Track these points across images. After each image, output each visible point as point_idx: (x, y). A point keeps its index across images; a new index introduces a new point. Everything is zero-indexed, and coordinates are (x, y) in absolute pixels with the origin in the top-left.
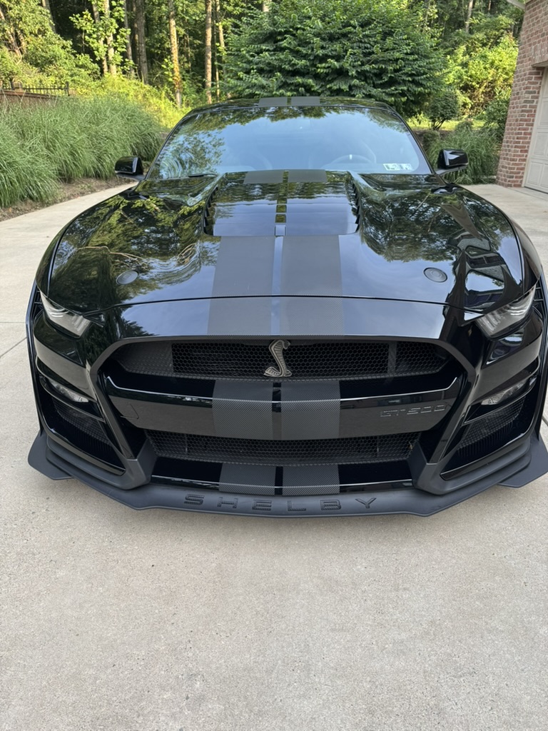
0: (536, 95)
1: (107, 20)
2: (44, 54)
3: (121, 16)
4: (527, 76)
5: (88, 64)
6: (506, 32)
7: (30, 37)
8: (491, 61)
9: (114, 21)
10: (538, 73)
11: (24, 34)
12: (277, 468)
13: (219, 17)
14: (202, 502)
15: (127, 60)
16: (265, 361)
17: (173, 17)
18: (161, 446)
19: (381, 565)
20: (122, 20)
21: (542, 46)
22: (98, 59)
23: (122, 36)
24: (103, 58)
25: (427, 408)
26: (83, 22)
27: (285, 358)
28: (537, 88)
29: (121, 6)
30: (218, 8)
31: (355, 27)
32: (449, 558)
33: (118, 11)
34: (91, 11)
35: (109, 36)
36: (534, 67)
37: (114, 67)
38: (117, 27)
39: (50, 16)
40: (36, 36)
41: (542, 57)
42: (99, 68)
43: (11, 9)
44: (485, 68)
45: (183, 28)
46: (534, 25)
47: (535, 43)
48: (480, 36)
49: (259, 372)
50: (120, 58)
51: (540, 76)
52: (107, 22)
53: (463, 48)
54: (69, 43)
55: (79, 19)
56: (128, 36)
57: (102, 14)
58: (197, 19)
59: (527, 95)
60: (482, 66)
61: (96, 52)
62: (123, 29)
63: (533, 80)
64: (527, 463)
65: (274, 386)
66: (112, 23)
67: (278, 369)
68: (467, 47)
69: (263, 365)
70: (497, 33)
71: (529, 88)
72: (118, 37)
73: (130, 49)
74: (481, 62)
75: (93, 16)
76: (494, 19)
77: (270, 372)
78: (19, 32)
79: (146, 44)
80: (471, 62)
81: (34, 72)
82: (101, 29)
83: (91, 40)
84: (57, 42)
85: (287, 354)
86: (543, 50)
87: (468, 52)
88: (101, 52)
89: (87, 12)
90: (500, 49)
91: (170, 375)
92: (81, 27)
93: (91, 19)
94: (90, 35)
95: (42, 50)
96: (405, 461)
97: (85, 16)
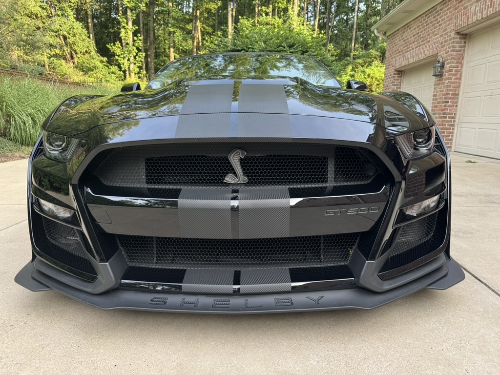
0: (399, 86)
1: (131, 47)
2: (88, 65)
3: (139, 46)
4: (392, 76)
5: (116, 72)
6: (375, 59)
7: (80, 54)
8: (368, 74)
9: (135, 48)
10: (399, 74)
11: (76, 53)
12: (236, 272)
13: (201, 49)
14: (165, 303)
15: (141, 71)
16: (225, 170)
17: (172, 47)
18: (132, 256)
19: (333, 360)
20: (140, 48)
21: (400, 58)
22: (123, 69)
23: (139, 57)
24: (126, 69)
25: (364, 210)
26: (116, 48)
27: (242, 166)
28: (399, 83)
29: (140, 40)
30: (201, 44)
31: (284, 48)
32: (393, 353)
33: (138, 43)
34: (121, 42)
35: (131, 57)
36: (396, 71)
37: (133, 74)
38: (137, 51)
39: (94, 44)
40: (84, 54)
41: (400, 65)
42: (123, 74)
43: (69, 38)
44: (365, 78)
45: (178, 54)
46: (393, 47)
47: (395, 57)
48: (360, 61)
49: (220, 180)
50: (137, 70)
51: (400, 75)
52: (130, 49)
53: (350, 67)
54: (105, 59)
55: (113, 46)
56: (143, 57)
57: (127, 44)
58: (187, 48)
59: (393, 87)
60: (363, 77)
61: (122, 66)
62: (140, 53)
63: (396, 78)
64: (446, 272)
65: (233, 193)
66: (133, 50)
67: (236, 176)
68: (353, 67)
69: (223, 173)
70: (370, 60)
71: (394, 82)
72: (137, 57)
73: (144, 65)
74: (362, 75)
75: (122, 45)
76: (368, 52)
77: (229, 179)
78: (73, 52)
79: (155, 63)
80: (356, 74)
81: (81, 74)
82: (126, 52)
83: (119, 59)
84: (97, 58)
85: (244, 163)
86: (400, 60)
87: (353, 70)
88: (125, 66)
89: (118, 42)
90: (373, 68)
91: (142, 186)
92: (113, 51)
93: (120, 47)
94: (119, 56)
95: (88, 63)
96: (346, 265)
97: (117, 45)
